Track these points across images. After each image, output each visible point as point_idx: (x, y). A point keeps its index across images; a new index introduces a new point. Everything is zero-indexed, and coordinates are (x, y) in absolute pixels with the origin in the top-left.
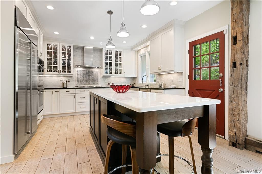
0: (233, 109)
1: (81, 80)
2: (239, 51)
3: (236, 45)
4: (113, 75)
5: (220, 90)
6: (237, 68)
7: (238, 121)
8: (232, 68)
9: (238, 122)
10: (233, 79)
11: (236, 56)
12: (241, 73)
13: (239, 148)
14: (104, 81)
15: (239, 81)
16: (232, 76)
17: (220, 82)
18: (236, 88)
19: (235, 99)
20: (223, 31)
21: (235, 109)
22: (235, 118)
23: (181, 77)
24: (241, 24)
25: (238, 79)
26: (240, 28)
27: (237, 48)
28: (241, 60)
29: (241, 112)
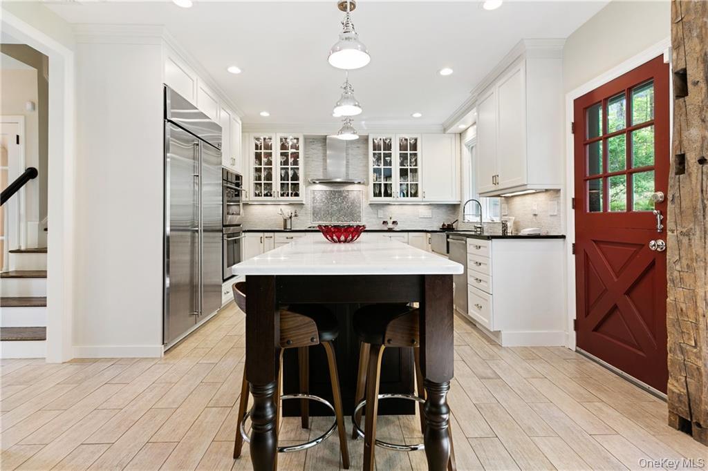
0: (678, 306)
1: (323, 213)
2: (696, 117)
3: (687, 98)
4: (394, 199)
5: (654, 245)
6: (690, 175)
7: (695, 347)
8: (676, 174)
9: (695, 350)
10: (677, 211)
11: (685, 134)
12: (702, 191)
13: (701, 438)
14: (376, 216)
15: (696, 216)
16: (676, 200)
17: (657, 220)
18: (685, 240)
19: (685, 275)
20: (663, 54)
21: (684, 309)
22: (686, 337)
23: (556, 202)
24: (701, 28)
25: (691, 211)
26: (696, 41)
27: (689, 107)
28: (702, 147)
29: (701, 319)
